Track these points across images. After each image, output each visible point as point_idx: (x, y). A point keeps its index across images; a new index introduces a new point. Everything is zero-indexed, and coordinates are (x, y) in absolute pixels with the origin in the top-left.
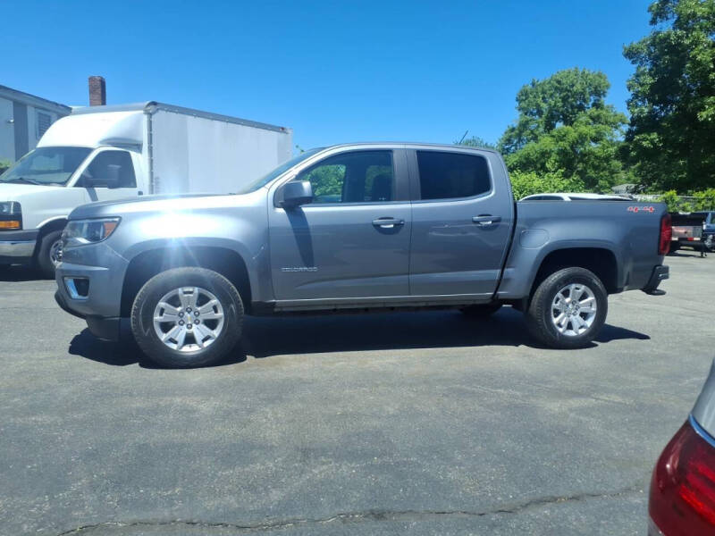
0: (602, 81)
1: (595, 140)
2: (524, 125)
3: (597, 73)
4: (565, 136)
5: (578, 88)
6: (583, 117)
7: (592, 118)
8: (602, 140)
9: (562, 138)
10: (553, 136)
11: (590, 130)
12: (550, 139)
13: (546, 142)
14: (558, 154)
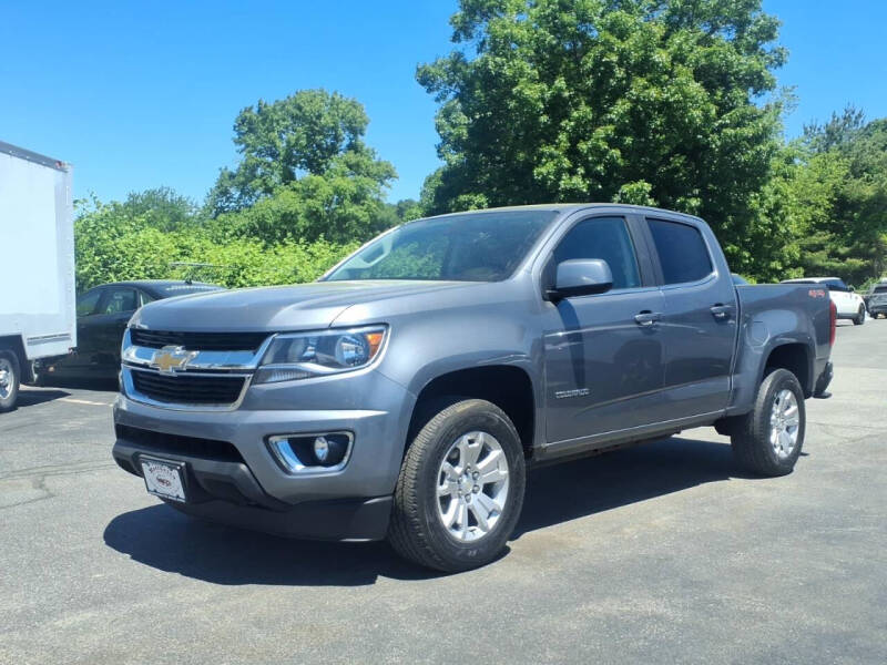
0: (358, 114)
1: (356, 199)
2: (250, 170)
3: (350, 101)
4: (314, 191)
5: (326, 120)
6: (335, 163)
7: (350, 167)
8: (365, 198)
9: (309, 193)
10: (294, 190)
11: (349, 184)
12: (292, 194)
13: (287, 200)
14: (307, 217)
